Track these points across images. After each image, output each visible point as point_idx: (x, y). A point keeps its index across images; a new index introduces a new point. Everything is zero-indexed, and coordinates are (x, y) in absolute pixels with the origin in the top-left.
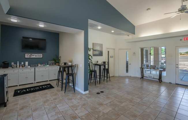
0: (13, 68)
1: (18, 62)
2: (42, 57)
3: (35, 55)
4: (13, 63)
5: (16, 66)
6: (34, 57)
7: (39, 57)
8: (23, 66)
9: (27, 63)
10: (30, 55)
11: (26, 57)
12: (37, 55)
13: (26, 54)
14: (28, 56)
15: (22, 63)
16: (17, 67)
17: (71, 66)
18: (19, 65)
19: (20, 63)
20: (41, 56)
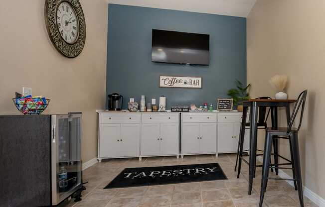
0: (130, 111)
1: (143, 97)
2: (200, 86)
3: (183, 79)
4: (132, 100)
5: (137, 107)
6: (182, 85)
7: (194, 86)
8: (154, 107)
9: (162, 101)
10: (170, 78)
11: (162, 84)
12: (188, 79)
13: (162, 78)
14: (167, 82)
15: (154, 101)
16: (139, 108)
17: (286, 103)
18: (146, 105)
19: (147, 101)
20: (198, 83)
